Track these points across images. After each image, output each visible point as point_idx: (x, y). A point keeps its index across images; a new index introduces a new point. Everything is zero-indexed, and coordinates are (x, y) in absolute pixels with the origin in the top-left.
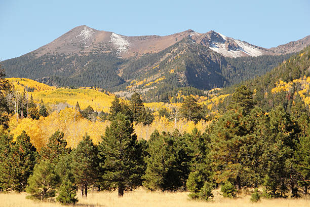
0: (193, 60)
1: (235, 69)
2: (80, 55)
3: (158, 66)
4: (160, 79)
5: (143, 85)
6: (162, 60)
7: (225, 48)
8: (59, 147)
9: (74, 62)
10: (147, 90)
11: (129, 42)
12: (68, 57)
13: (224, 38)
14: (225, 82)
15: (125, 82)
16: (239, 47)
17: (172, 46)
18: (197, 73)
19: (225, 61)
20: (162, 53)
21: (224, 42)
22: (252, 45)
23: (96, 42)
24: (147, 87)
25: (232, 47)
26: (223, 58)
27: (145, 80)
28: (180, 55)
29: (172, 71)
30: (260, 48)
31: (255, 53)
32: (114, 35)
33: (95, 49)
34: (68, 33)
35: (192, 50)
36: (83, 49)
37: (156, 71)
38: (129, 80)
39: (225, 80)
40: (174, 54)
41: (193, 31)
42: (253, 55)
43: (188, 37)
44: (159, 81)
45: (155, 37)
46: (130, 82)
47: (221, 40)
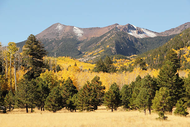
0: (119, 40)
1: (142, 44)
2: (57, 39)
3: (100, 44)
4: (101, 51)
5: (92, 55)
6: (102, 41)
7: (136, 33)
8: (98, 85)
9: (53, 43)
10: (95, 57)
11: (83, 31)
12: (50, 40)
13: (135, 27)
14: (137, 52)
15: (82, 53)
16: (143, 32)
17: (107, 33)
18: (122, 47)
19: (136, 40)
20: (102, 37)
21: (135, 29)
22: (150, 31)
23: (65, 32)
24: (95, 56)
25: (140, 32)
26: (135, 38)
27: (93, 52)
28: (112, 37)
29: (108, 46)
30: (155, 33)
31: (153, 35)
32: (75, 27)
33: (65, 35)
34: (50, 27)
35: (119, 34)
36: (58, 36)
37: (99, 47)
38: (84, 52)
39: (137, 50)
40: (109, 37)
41: (118, 24)
42: (152, 37)
43: (115, 28)
44: (101, 52)
45: (97, 28)
46: (85, 53)
47: (133, 29)
